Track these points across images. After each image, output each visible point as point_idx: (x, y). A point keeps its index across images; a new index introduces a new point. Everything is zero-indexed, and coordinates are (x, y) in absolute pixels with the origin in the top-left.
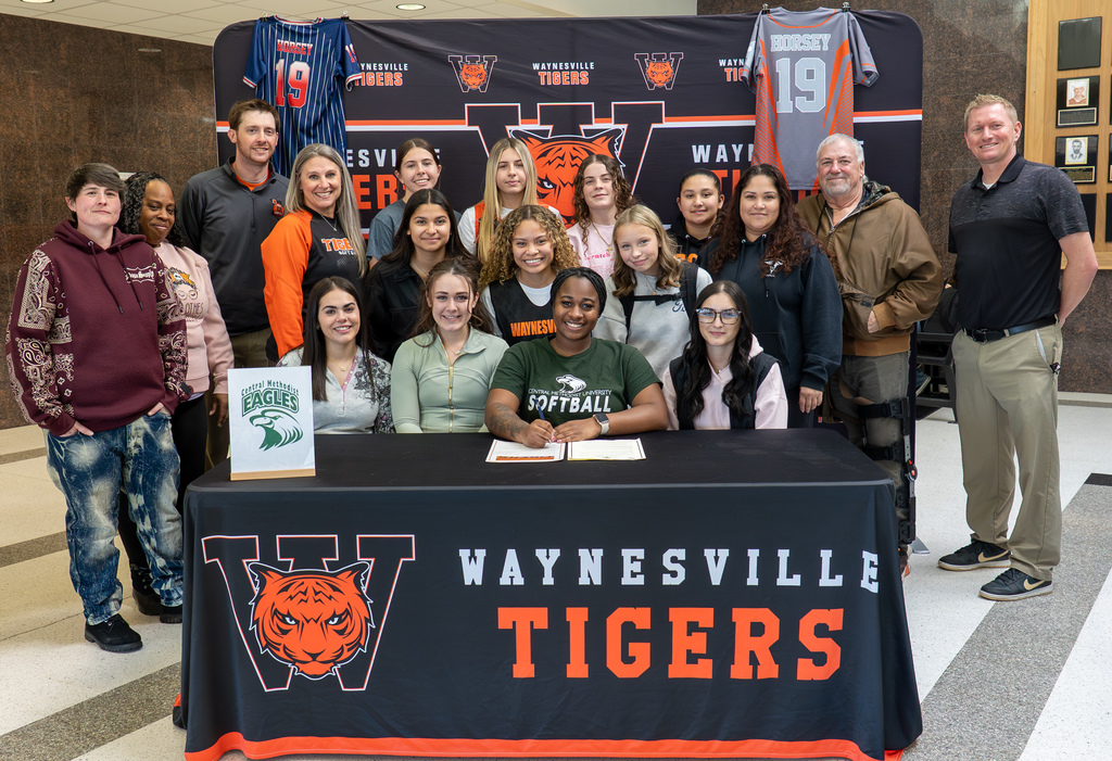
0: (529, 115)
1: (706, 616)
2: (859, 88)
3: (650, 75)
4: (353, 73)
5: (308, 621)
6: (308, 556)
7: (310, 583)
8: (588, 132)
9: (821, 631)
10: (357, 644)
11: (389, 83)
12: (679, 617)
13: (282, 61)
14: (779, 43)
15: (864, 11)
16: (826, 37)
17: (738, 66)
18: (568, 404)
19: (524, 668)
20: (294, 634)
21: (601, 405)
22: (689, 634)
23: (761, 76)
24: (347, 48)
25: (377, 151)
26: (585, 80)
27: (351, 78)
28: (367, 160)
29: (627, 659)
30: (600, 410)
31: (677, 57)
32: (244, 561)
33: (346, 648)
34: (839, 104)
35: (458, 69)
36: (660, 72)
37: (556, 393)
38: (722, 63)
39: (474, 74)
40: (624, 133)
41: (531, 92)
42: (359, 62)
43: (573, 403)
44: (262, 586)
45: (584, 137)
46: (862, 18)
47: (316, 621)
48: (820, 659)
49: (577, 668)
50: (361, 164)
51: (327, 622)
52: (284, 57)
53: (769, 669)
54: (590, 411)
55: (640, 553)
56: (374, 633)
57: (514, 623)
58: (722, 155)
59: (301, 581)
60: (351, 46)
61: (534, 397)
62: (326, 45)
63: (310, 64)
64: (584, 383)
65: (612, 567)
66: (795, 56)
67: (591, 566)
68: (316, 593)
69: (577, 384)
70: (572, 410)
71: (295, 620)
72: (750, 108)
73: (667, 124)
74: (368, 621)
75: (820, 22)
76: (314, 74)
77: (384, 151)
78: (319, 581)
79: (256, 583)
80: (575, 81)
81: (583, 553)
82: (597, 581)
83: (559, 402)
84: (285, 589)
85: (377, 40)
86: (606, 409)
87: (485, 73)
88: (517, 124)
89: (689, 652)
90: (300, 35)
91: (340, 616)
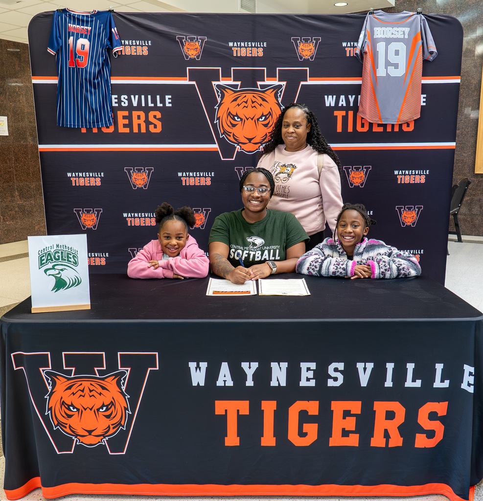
0: (226, 75)
1: (356, 407)
2: (425, 61)
3: (300, 51)
4: (117, 46)
5: (85, 409)
6: (85, 367)
7: (86, 384)
8: (262, 87)
9: (433, 416)
10: (119, 424)
11: (139, 53)
12: (338, 407)
13: (71, 38)
14: (380, 32)
15: (431, 14)
16: (407, 30)
17: (354, 47)
18: (254, 255)
19: (232, 439)
20: (76, 417)
21: (274, 255)
22: (344, 418)
23: (366, 53)
24: (113, 30)
25: (132, 97)
26: (261, 54)
27: (116, 49)
28: (126, 102)
29: (302, 434)
30: (273, 258)
31: (317, 40)
32: (41, 369)
33: (111, 427)
34: (413, 71)
35: (183, 45)
36: (307, 49)
37: (247, 248)
38: (344, 44)
39: (192, 49)
40: (284, 87)
41: (227, 60)
42: (121, 39)
43: (257, 255)
44: (54, 385)
45: (260, 89)
46: (429, 18)
47: (91, 409)
48: (431, 434)
49: (268, 439)
50: (123, 104)
51: (98, 410)
52: (73, 35)
53: (397, 441)
54: (268, 259)
55: (313, 366)
56: (131, 417)
57: (226, 411)
58: (342, 102)
59: (80, 383)
60: (115, 29)
61: (233, 250)
62: (100, 28)
63: (90, 40)
64: (263, 241)
65: (293, 374)
66: (388, 41)
67: (279, 374)
68: (91, 391)
69: (259, 241)
70: (256, 259)
71: (77, 409)
72: (359, 73)
73: (310, 82)
74: (126, 409)
75: (404, 20)
76: (92, 47)
77: (137, 97)
78: (92, 383)
79: (49, 384)
80: (255, 54)
81: (274, 365)
82: (283, 383)
83: (249, 255)
84: (69, 388)
85: (132, 25)
86: (278, 258)
87: (199, 48)
88: (219, 81)
89: (343, 429)
90: (83, 21)
91: (107, 406)
